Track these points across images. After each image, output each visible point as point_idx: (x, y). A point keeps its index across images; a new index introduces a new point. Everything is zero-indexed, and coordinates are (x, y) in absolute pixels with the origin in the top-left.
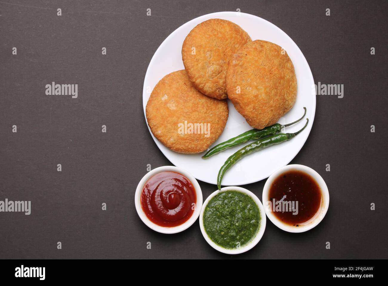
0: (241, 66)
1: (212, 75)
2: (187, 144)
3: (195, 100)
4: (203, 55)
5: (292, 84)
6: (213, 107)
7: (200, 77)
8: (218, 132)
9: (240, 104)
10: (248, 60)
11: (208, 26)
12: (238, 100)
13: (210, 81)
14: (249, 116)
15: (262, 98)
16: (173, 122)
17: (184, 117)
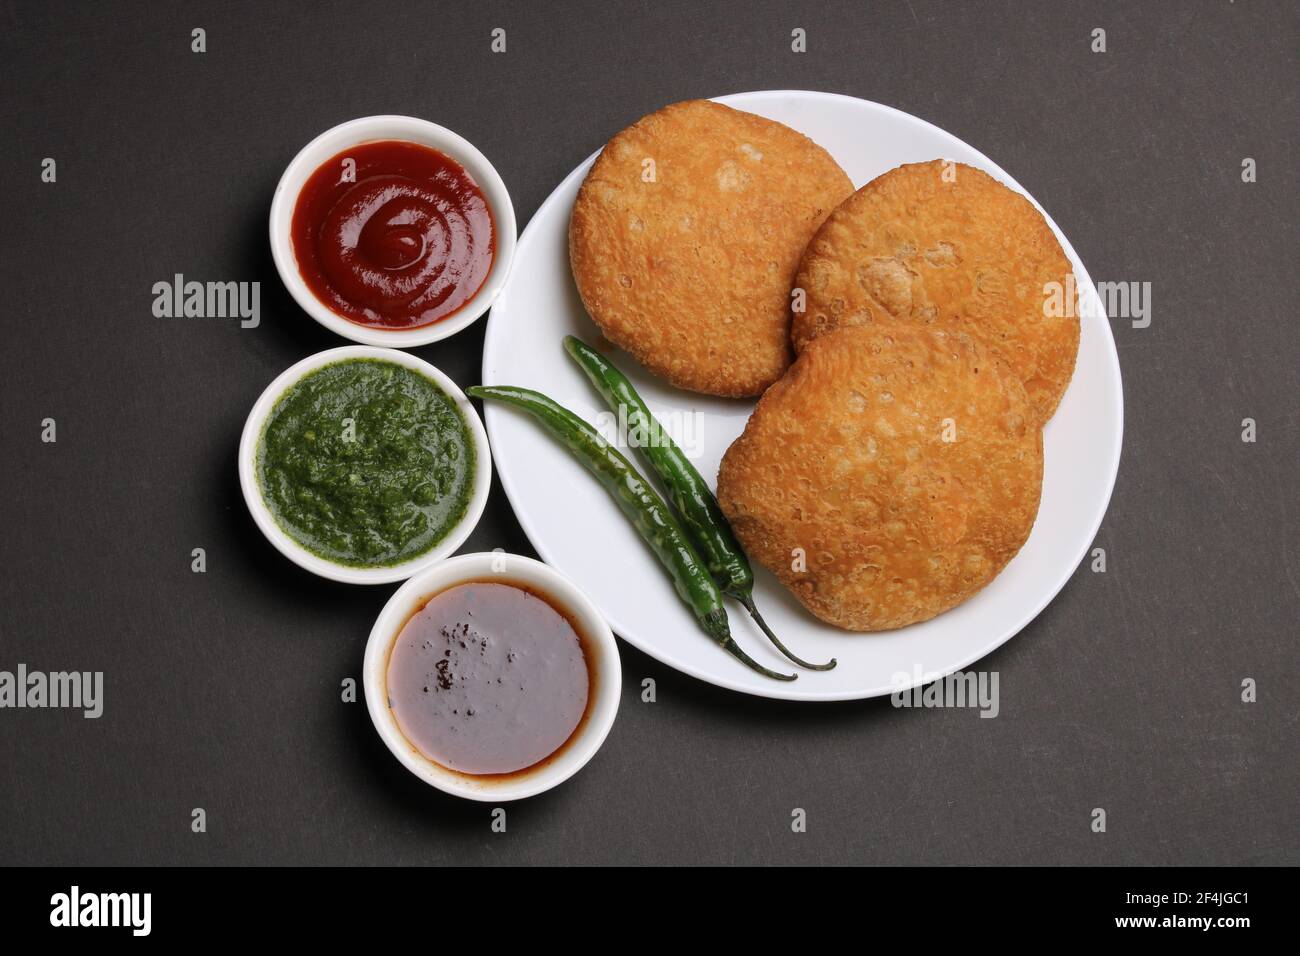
0: (932, 361)
1: (872, 279)
2: (605, 248)
3: (771, 250)
4: (936, 229)
5: (910, 588)
6: (758, 325)
7: (856, 232)
8: (673, 355)
9: (795, 384)
10: (958, 380)
11: (1042, 242)
12: (805, 374)
13: (852, 276)
14: (760, 429)
15: (835, 462)
16: (674, 186)
17: (702, 221)
